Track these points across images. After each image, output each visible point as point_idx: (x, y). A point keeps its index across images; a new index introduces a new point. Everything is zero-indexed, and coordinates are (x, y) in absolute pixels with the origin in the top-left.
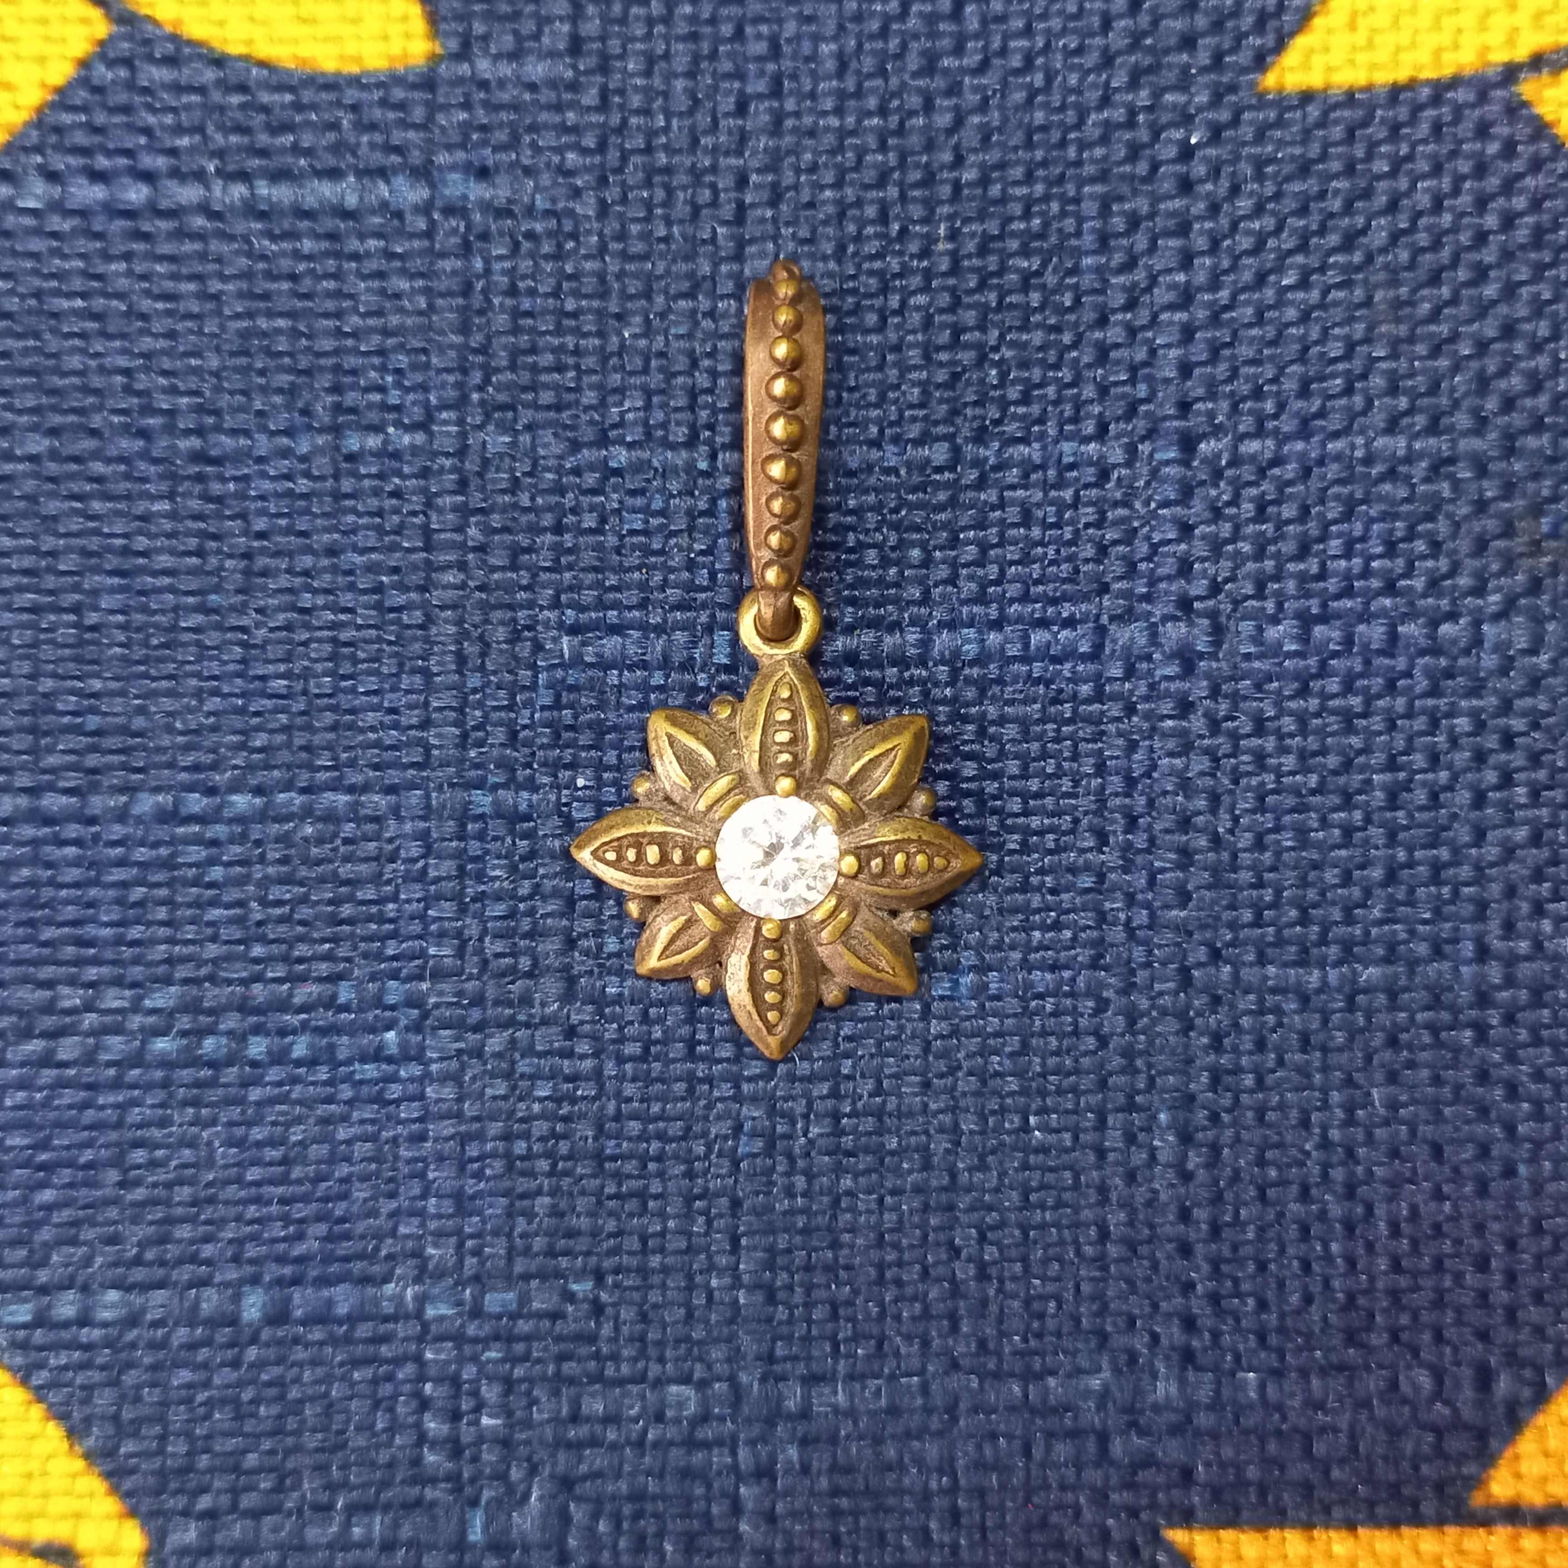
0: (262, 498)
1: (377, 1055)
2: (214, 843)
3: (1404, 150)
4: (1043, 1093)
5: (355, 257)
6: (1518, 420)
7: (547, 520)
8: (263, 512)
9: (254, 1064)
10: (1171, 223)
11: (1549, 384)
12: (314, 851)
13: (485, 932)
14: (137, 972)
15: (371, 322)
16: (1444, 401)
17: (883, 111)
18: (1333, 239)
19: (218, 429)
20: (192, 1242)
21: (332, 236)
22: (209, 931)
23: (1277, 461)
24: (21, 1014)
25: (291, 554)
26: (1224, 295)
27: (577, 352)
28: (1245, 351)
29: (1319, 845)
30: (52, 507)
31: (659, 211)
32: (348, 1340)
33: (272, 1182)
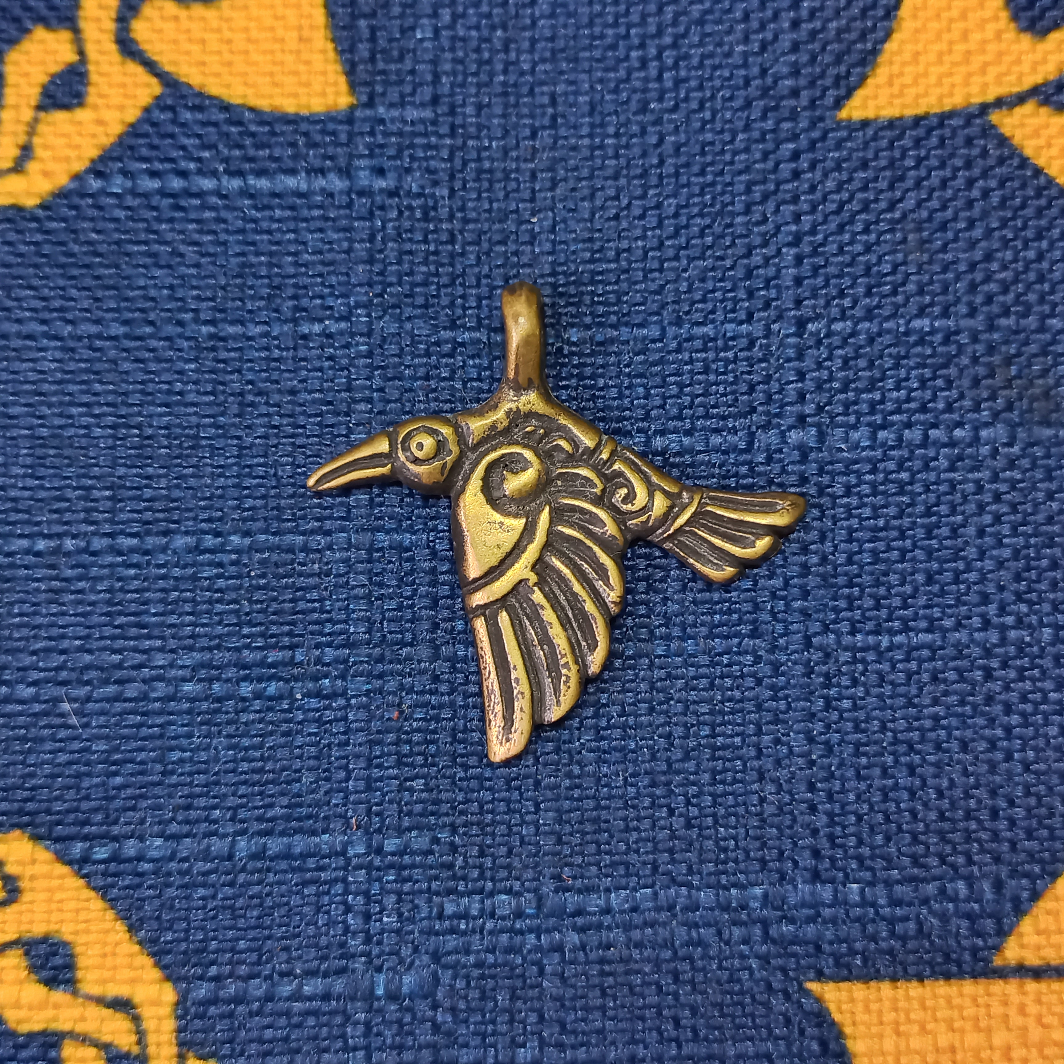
0: (250, 361)
1: (318, 695)
2: (220, 565)
3: (923, 153)
4: (722, 713)
5: (306, 220)
6: (995, 309)
7: (421, 372)
8: (251, 369)
9: (244, 699)
10: (788, 196)
11: (1013, 288)
12: (281, 570)
13: (384, 618)
14: (172, 643)
15: (314, 258)
16: (951, 298)
17: (617, 135)
18: (883, 205)
19: (224, 320)
20: (205, 808)
21: (292, 208)
22: (217, 618)
23: (853, 334)
24: (102, 669)
25: (267, 394)
26: (820, 237)
27: (437, 274)
28: (831, 270)
29: (886, 561)
30: (126, 366)
31: (484, 195)
32: (300, 869)
33: (254, 771)
